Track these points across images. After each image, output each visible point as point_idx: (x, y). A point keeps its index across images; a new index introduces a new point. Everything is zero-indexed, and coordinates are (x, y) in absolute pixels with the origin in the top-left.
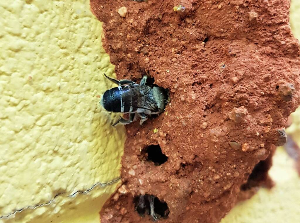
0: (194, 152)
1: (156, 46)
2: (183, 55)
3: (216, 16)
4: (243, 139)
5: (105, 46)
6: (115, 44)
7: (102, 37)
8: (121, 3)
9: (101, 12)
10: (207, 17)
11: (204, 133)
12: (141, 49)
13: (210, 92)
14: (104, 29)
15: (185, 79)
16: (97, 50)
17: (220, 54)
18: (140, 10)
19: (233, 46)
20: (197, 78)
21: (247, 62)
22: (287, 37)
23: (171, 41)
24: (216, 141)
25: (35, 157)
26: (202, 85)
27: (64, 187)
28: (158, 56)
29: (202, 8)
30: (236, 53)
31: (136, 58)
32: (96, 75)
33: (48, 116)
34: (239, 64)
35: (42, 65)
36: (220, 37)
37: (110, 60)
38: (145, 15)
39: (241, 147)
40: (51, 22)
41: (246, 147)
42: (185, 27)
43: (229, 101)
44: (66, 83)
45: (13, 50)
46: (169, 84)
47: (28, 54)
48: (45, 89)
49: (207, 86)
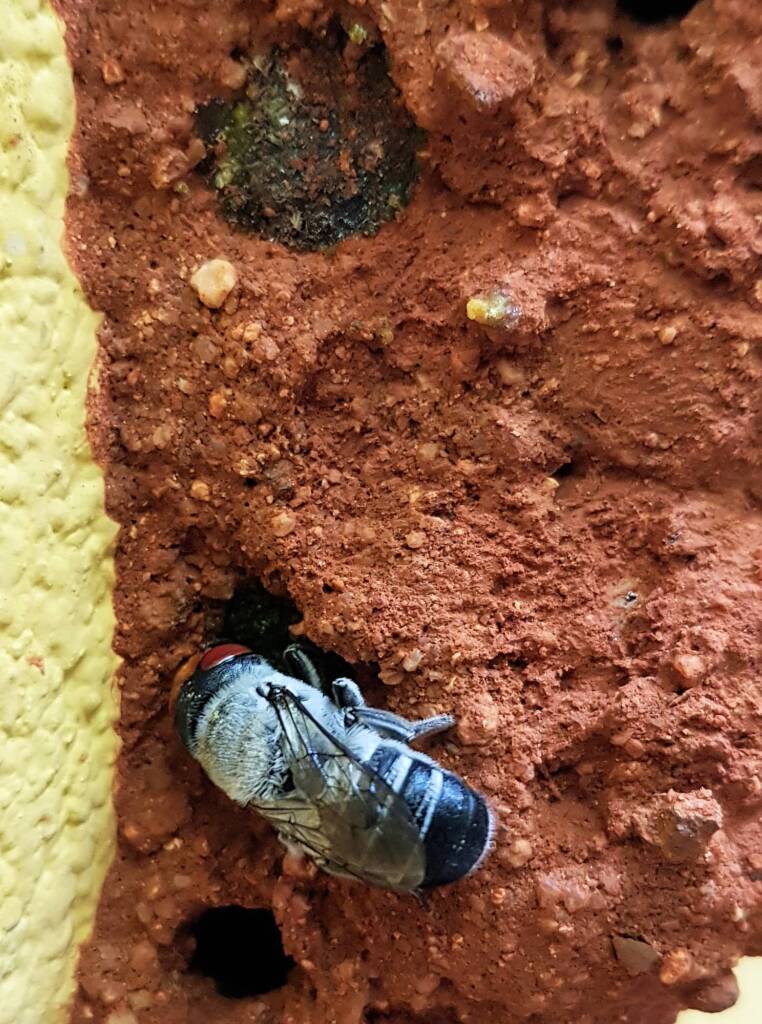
0: (444, 963)
1: (332, 465)
2: (457, 523)
3: (640, 372)
4: (676, 931)
5: (96, 429)
6: (139, 426)
7: (89, 382)
8: (209, 241)
9: (103, 265)
10: (598, 368)
11: (508, 887)
12: (264, 468)
13: (561, 707)
14: (105, 347)
15: (463, 637)
16: (60, 442)
17: (623, 543)
18: (298, 286)
19: (690, 516)
20: (511, 636)
21: (743, 596)
23: (413, 451)
24: (563, 929)
26: (527, 671)
28: (336, 512)
29: (585, 327)
30: (697, 549)
31: (229, 505)
32: (42, 561)
34: (705, 601)
36: (637, 466)
37: (102, 497)
38: (316, 313)
39: (658, 966)
41: (679, 963)
42: (489, 401)
43: (646, 758)
46: (378, 648)
49: (548, 677)
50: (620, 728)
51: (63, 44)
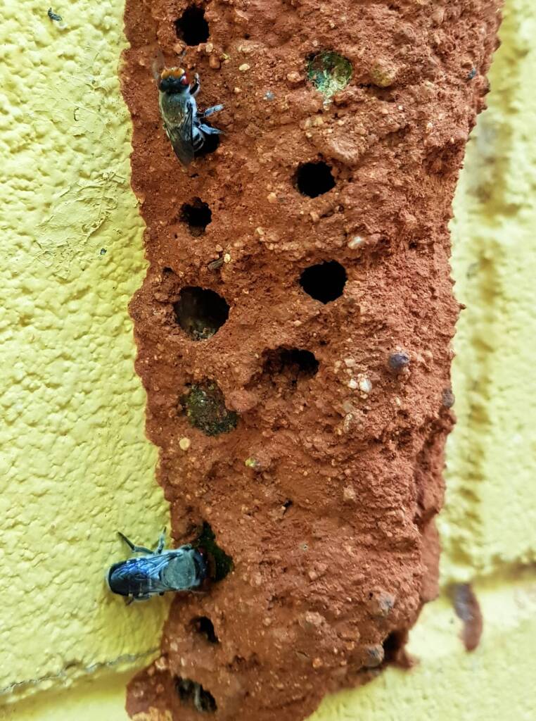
2: (254, 518)
3: (300, 482)
4: (315, 653)
10: (289, 479)
13: (282, 579)
15: (251, 554)
17: (303, 530)
19: (320, 526)
20: (266, 556)
22: (396, 526)
23: (243, 494)
24: (279, 647)
25: (47, 622)
26: (272, 566)
27: (79, 658)
29: (284, 467)
30: (322, 536)
33: (70, 571)
34: (323, 553)
35: (71, 508)
36: (305, 508)
39: (311, 662)
40: (89, 455)
41: (318, 662)
42: (262, 484)
43: (301, 600)
44: (99, 529)
45: (35, 495)
46: (231, 553)
47: (54, 499)
48: (69, 538)
49: (278, 569)
50: (292, 590)
51: (141, 384)
